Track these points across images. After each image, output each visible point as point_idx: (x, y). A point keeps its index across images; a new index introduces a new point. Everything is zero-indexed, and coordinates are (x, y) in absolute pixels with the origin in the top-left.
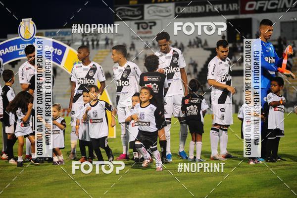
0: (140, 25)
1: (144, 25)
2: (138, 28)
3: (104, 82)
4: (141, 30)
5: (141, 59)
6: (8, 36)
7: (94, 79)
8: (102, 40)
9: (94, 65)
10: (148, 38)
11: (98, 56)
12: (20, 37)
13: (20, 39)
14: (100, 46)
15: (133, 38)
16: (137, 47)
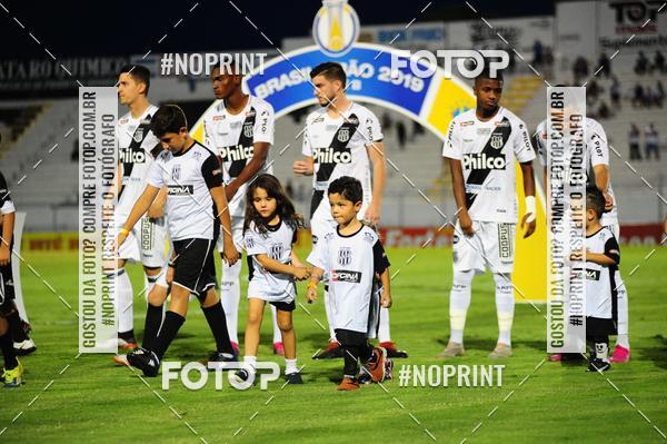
0: (625, 10)
1: (633, 9)
2: (620, 18)
3: (529, 163)
4: (628, 22)
5: (626, 98)
6: (287, 42)
7: (503, 156)
8: (525, 50)
9: (505, 119)
10: (646, 43)
11: (514, 93)
12: (316, 48)
13: (319, 52)
14: (518, 67)
15: (605, 43)
16: (615, 70)
